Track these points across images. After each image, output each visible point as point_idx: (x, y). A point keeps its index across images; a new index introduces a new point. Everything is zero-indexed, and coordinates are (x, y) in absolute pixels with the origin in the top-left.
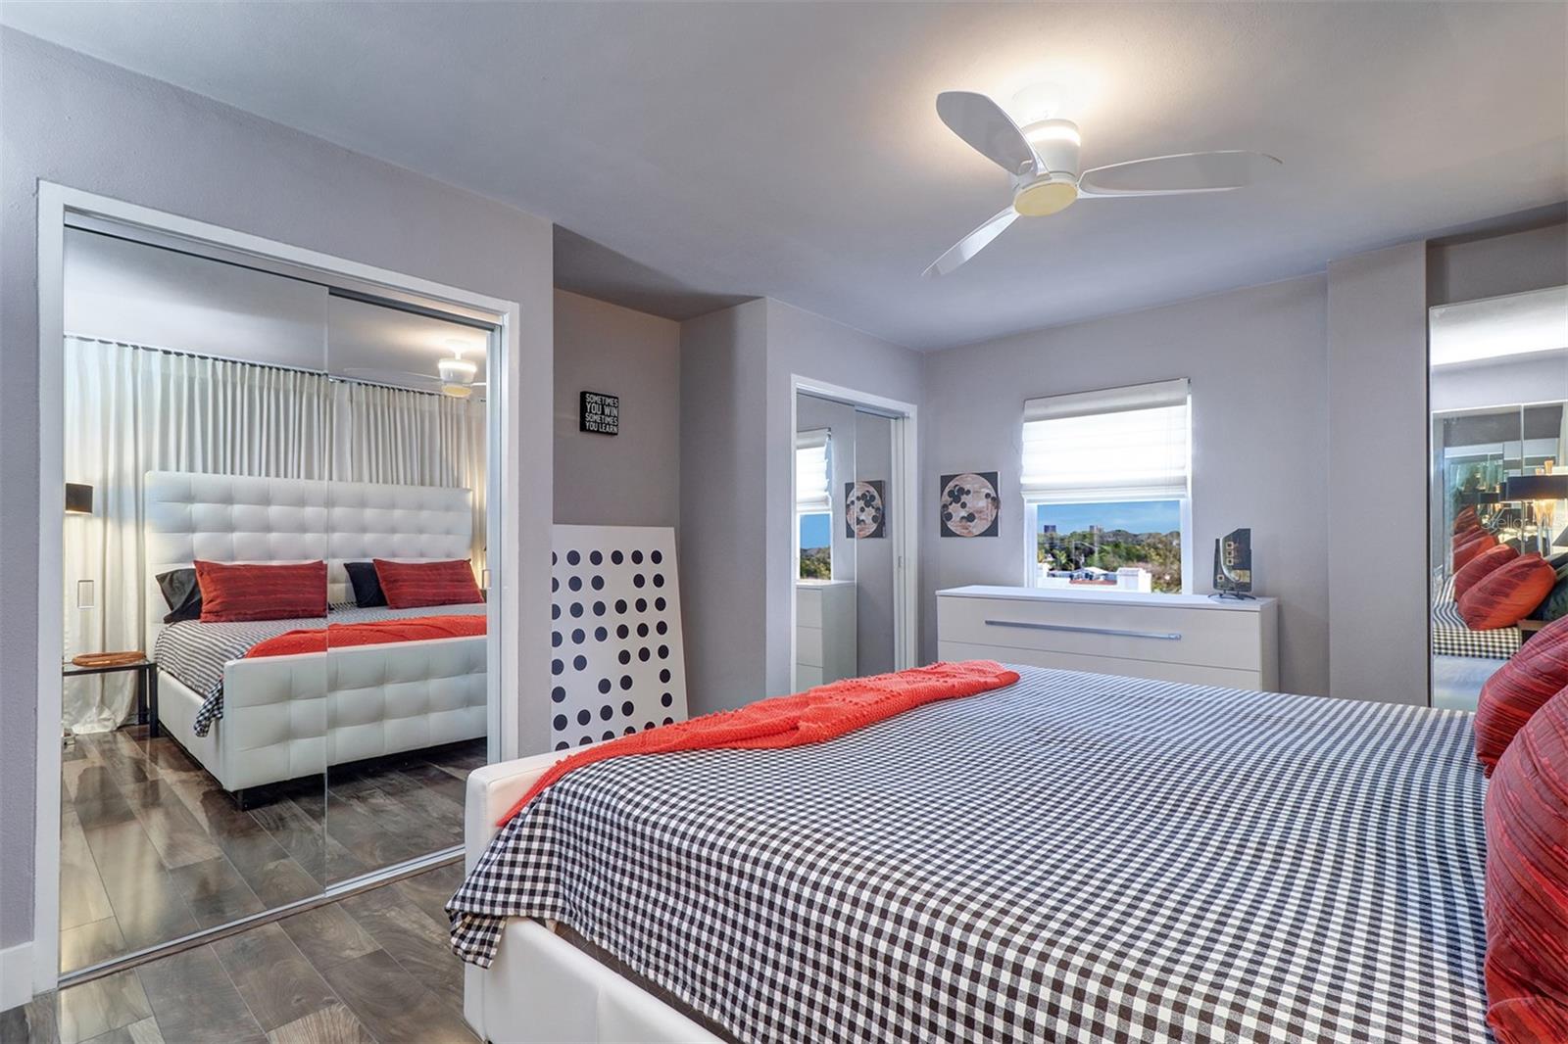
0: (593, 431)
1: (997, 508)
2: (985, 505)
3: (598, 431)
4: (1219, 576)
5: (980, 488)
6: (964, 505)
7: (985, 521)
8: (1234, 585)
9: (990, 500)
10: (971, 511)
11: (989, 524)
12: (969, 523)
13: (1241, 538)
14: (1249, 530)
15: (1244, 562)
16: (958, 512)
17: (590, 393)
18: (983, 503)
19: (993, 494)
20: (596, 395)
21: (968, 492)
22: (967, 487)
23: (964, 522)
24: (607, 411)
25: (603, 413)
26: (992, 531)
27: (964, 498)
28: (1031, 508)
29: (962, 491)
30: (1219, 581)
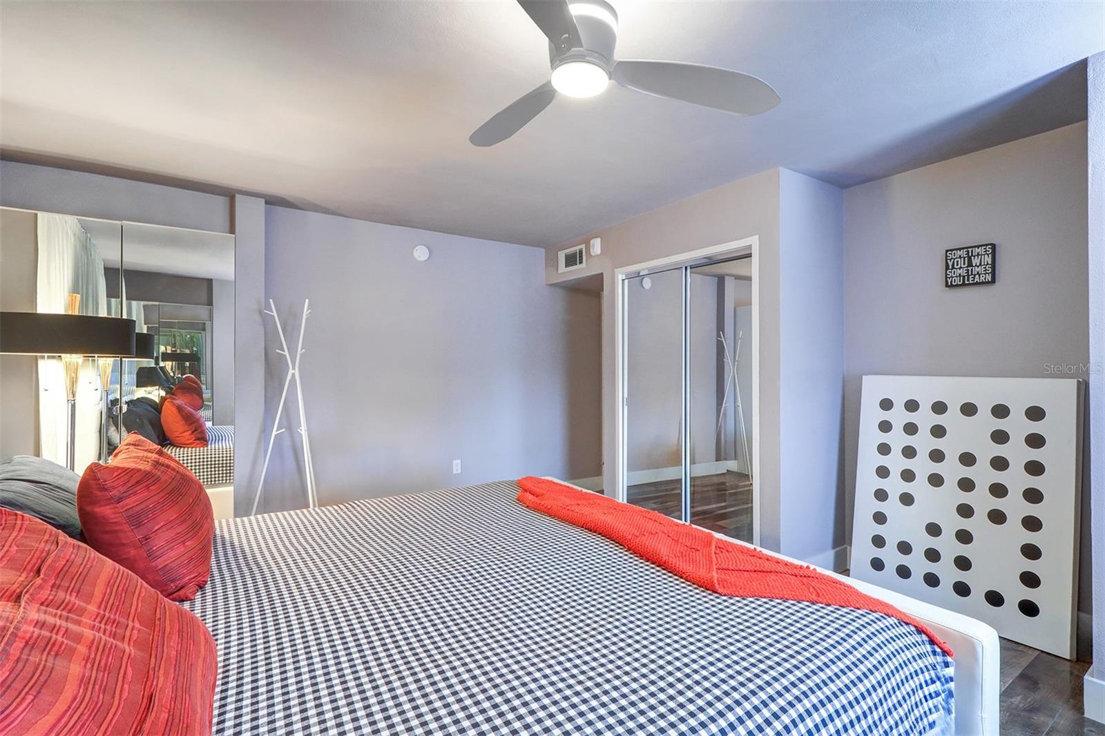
0: (957, 285)
3: (964, 285)
17: (952, 250)
20: (960, 249)
24: (975, 261)
25: (970, 264)
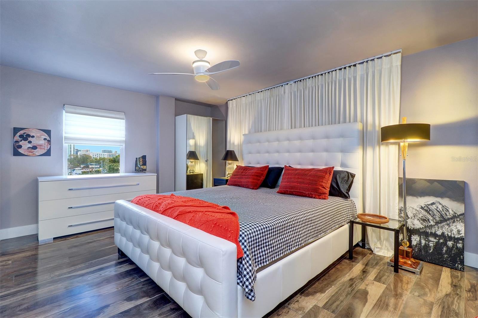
1: (50, 144)
2: (44, 143)
4: (137, 168)
5: (41, 135)
6: (30, 142)
7: (44, 150)
8: (141, 170)
9: (46, 141)
10: (35, 145)
11: (46, 151)
12: (33, 150)
13: (144, 157)
14: (146, 156)
15: (144, 164)
16: (25, 145)
18: (42, 142)
19: (48, 138)
21: (33, 137)
22: (32, 134)
23: (30, 150)
26: (48, 153)
27: (30, 139)
28: (65, 145)
29: (29, 136)
30: (137, 169)
